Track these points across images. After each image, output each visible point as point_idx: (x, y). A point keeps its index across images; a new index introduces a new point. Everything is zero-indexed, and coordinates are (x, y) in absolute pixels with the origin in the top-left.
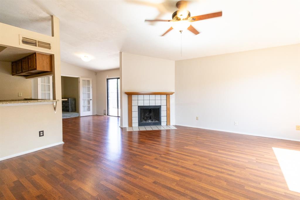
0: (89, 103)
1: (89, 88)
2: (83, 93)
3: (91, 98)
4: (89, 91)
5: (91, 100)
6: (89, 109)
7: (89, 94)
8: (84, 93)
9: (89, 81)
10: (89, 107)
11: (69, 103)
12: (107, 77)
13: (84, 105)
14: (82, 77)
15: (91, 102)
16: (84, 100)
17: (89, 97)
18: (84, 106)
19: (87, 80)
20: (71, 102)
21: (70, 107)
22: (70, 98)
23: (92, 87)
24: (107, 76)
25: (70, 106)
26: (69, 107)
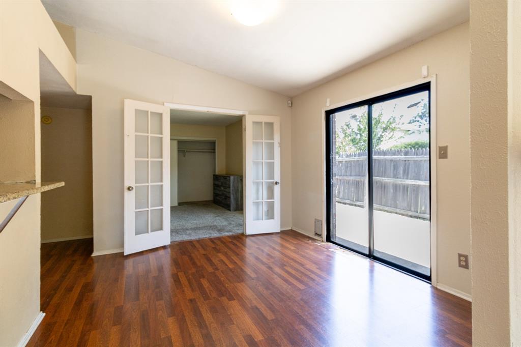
0: (271, 194)
1: (271, 147)
2: (254, 162)
3: (277, 178)
4: (271, 155)
5: (276, 183)
6: (270, 215)
7: (271, 166)
8: (256, 164)
9: (270, 125)
10: (271, 206)
11: (231, 189)
12: (328, 104)
13: (258, 199)
14: (251, 113)
15: (277, 189)
16: (257, 184)
17: (271, 175)
18: (257, 204)
19: (266, 124)
20: (233, 185)
21: (232, 197)
22: (232, 175)
23: (281, 144)
24: (328, 100)
25: (231, 194)
26: (230, 198)
